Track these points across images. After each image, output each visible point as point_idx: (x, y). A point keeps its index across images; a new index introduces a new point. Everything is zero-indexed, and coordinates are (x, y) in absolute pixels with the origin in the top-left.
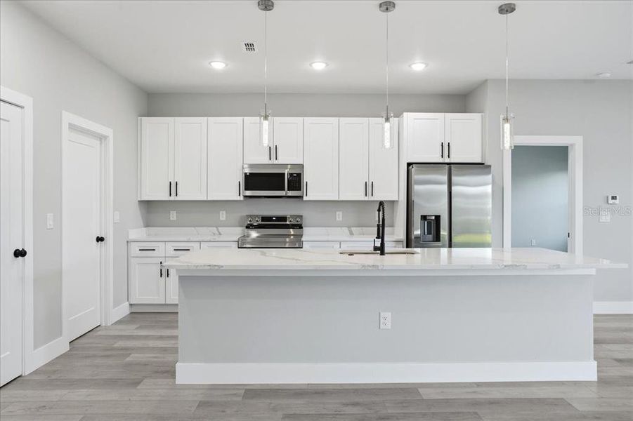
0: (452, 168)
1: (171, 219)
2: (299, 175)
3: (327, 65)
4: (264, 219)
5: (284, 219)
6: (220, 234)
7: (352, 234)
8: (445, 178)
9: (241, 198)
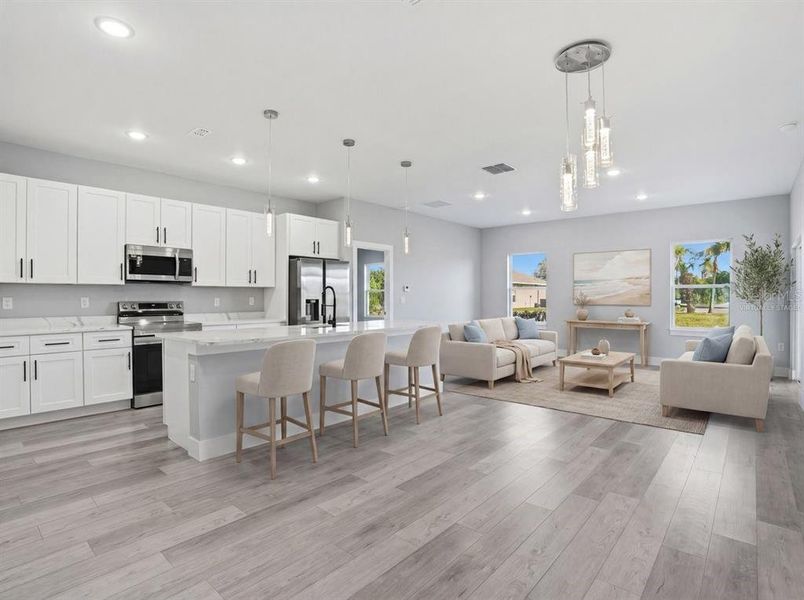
0: (325, 263)
1: (5, 307)
2: (190, 261)
3: (247, 161)
4: (141, 306)
5: (164, 305)
6: (82, 324)
7: (229, 318)
8: (321, 271)
9: (123, 283)
